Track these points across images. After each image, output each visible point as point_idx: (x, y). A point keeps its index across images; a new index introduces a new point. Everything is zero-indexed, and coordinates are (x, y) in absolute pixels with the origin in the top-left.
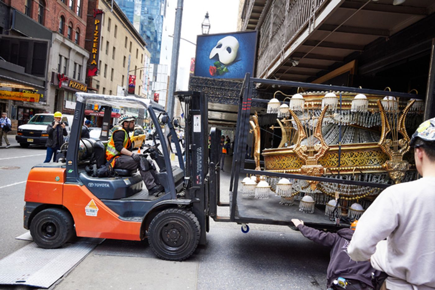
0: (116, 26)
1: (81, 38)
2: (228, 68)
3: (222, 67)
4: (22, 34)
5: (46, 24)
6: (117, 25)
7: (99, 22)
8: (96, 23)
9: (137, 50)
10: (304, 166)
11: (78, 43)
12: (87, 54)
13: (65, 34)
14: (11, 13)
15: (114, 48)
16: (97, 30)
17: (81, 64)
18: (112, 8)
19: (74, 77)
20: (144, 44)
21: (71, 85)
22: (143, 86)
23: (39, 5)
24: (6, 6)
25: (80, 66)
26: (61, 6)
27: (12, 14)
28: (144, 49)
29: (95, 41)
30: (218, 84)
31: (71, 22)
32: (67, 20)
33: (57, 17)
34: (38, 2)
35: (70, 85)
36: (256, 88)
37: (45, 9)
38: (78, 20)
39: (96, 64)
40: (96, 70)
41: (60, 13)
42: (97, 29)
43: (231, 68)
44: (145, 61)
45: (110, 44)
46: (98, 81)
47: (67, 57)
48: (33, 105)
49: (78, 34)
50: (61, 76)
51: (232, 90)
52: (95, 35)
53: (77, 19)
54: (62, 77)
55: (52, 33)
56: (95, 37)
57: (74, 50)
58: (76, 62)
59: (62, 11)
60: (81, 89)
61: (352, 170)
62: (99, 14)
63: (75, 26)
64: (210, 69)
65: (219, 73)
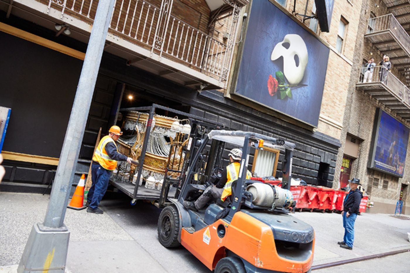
64: (269, 81)
65: (280, 94)
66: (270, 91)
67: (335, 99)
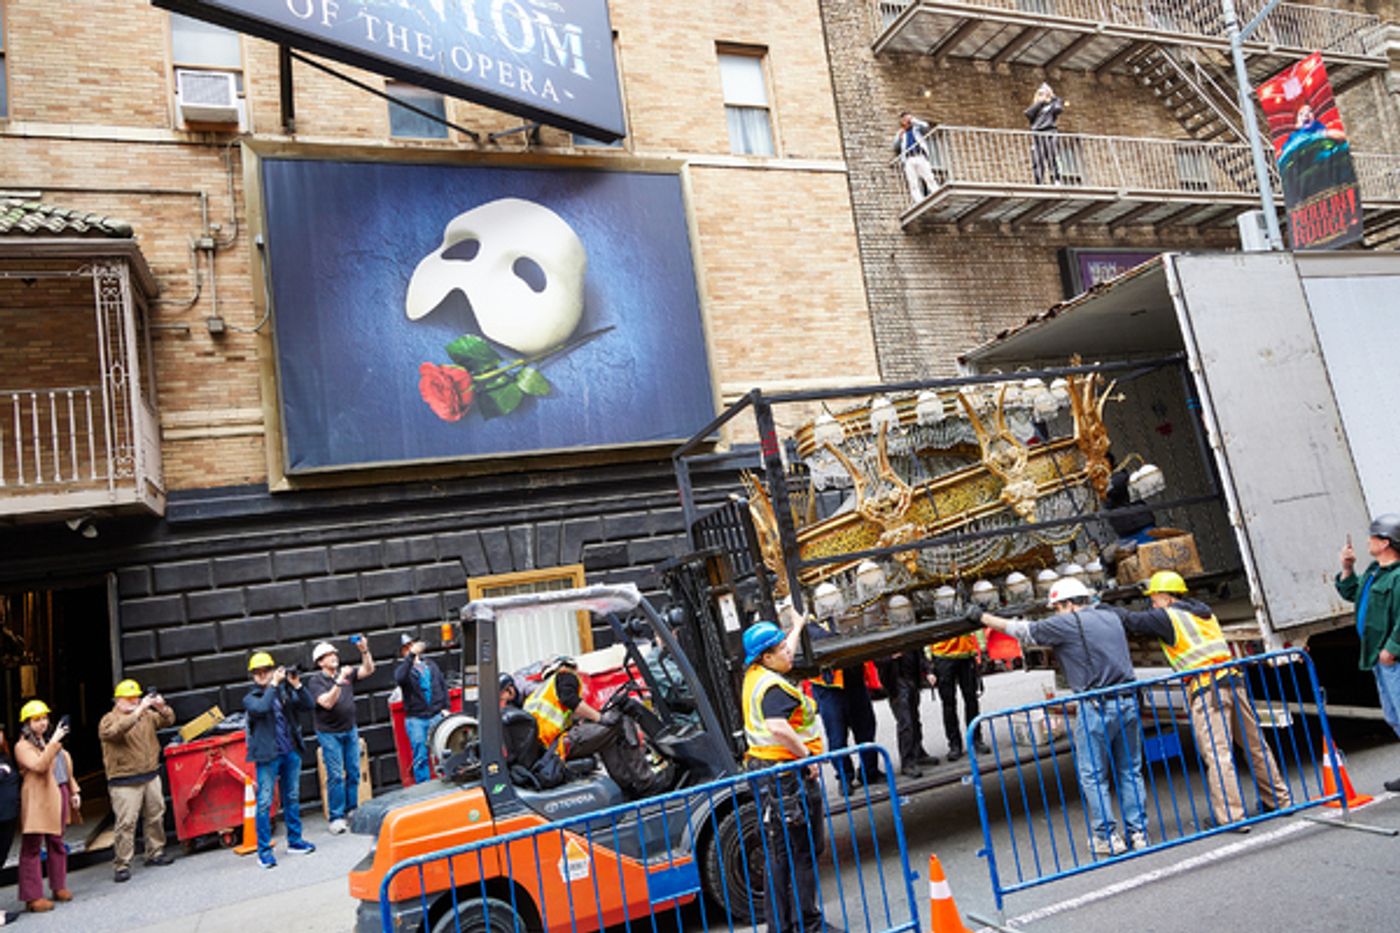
10: (883, 536)
61: (961, 519)
64: (425, 384)
65: (491, 401)
66: (441, 410)
67: (803, 309)
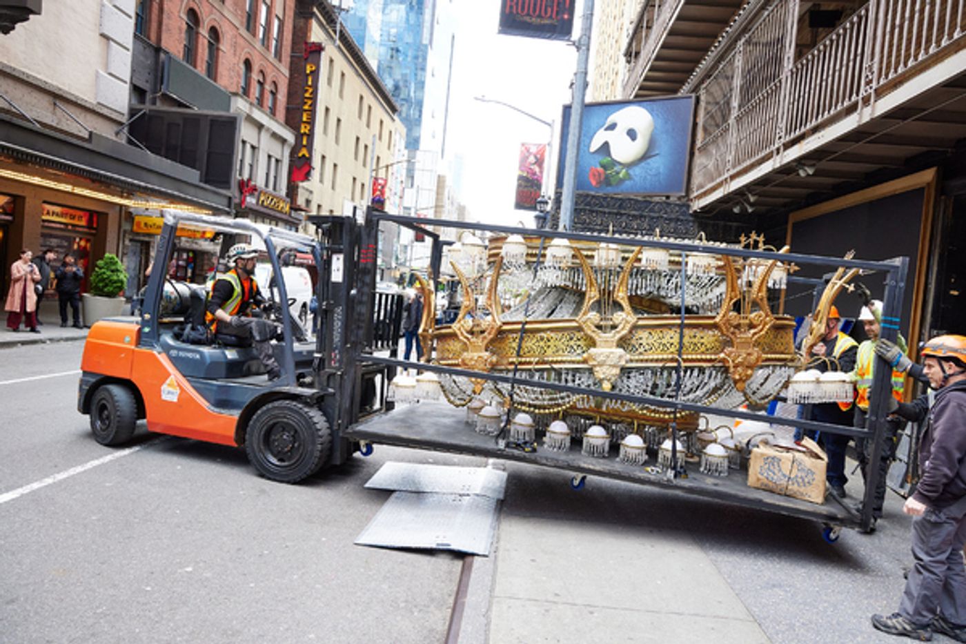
0: (343, 75)
1: (278, 103)
2: (631, 172)
3: (616, 169)
4: (179, 101)
5: (219, 78)
6: (345, 72)
7: (314, 68)
8: (308, 72)
9: (382, 122)
11: (273, 112)
12: (290, 137)
13: (251, 96)
14: (161, 61)
15: (339, 120)
16: (310, 86)
17: (279, 157)
18: (337, 37)
19: (267, 185)
20: (394, 110)
21: (263, 201)
22: (392, 198)
23: (209, 42)
24: (153, 47)
25: (277, 161)
26: (246, 40)
27: (163, 63)
28: (393, 120)
29: (306, 107)
30: (612, 204)
31: (262, 71)
32: (256, 68)
33: (238, 64)
34: (207, 36)
35: (260, 202)
36: (691, 212)
37: (218, 49)
38: (274, 66)
39: (307, 155)
40: (307, 169)
41: (243, 54)
42: (310, 83)
43: (637, 171)
44: (394, 146)
45: (331, 112)
46: (311, 192)
47: (255, 144)
48: (196, 243)
49: (274, 94)
50: (245, 184)
51: (641, 216)
52: (307, 95)
53: (272, 64)
54: (247, 186)
55: (230, 97)
56: (306, 100)
57: (268, 129)
58: (271, 154)
59: (246, 50)
60: (280, 208)
62: (316, 51)
63: (269, 80)
